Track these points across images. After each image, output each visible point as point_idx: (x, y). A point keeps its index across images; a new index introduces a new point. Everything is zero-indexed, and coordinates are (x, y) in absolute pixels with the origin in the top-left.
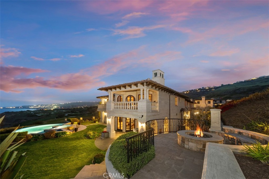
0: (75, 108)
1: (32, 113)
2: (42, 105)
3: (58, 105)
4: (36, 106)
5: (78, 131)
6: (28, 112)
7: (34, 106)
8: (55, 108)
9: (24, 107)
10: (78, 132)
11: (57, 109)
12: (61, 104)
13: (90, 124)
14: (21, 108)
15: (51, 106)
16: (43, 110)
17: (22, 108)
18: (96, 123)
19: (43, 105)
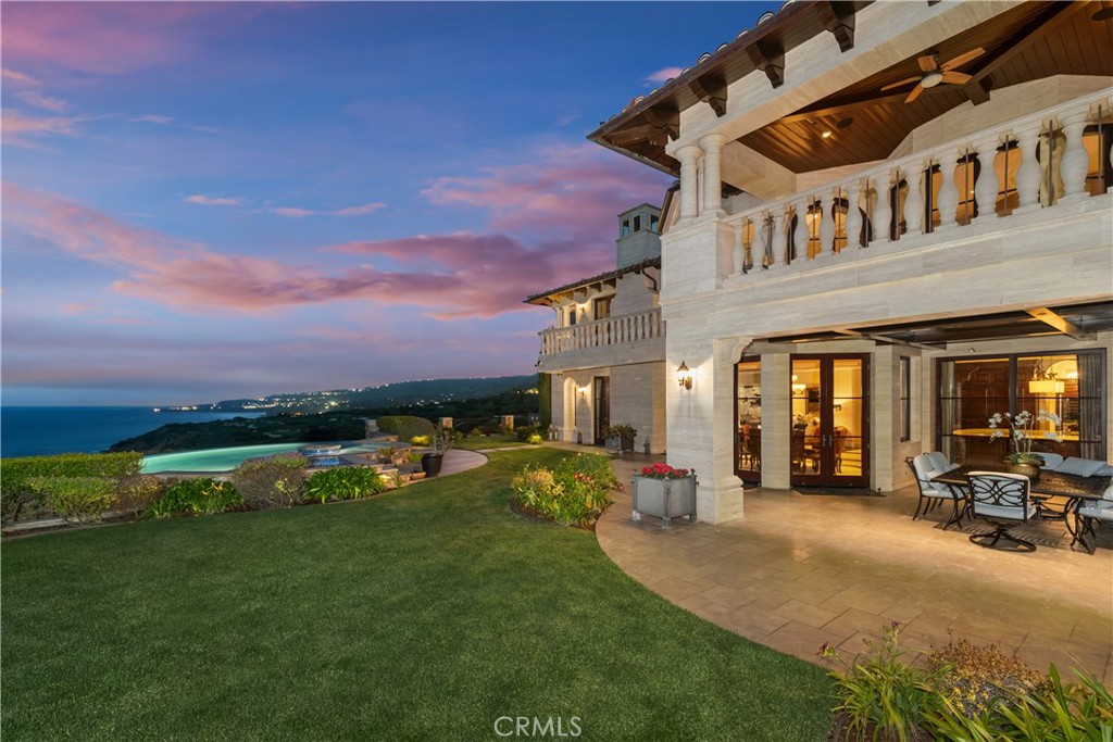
0: (407, 406)
1: (250, 427)
2: (284, 398)
3: (344, 398)
4: (264, 403)
5: (440, 475)
6: (237, 424)
7: (257, 402)
8: (331, 406)
9: (226, 406)
10: (446, 477)
11: (340, 412)
12: (354, 390)
13: (498, 444)
14: (216, 410)
15: (318, 401)
16: (289, 416)
17: (220, 411)
18: (529, 442)
19: (289, 396)
